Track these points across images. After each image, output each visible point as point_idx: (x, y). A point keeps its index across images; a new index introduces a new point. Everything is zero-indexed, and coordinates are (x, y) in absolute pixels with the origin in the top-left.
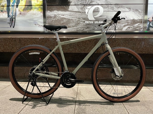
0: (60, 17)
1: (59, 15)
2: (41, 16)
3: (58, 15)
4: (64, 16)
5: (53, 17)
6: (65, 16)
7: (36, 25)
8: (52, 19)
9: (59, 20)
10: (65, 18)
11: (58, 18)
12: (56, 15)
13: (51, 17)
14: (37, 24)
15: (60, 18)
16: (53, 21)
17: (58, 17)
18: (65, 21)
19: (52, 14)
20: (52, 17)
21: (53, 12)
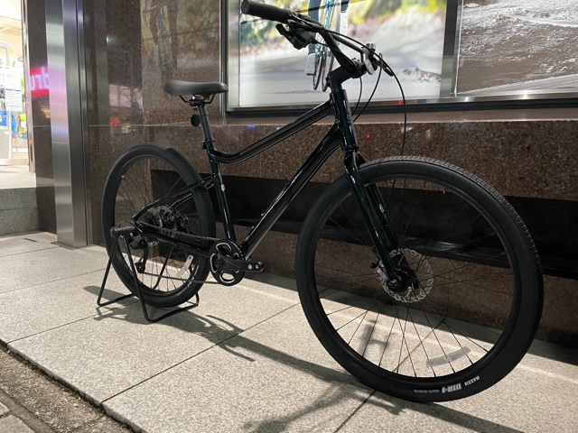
0: (525, 23)
1: (520, 18)
2: (436, 32)
3: (520, 14)
4: (547, 16)
5: (493, 28)
6: (553, 16)
7: (409, 73)
8: (486, 39)
9: (519, 38)
10: (552, 28)
11: (514, 30)
12: (505, 18)
13: (480, 31)
14: (413, 69)
15: (527, 30)
16: (488, 46)
17: (519, 25)
18: (550, 41)
19: (487, 14)
20: (486, 30)
21: (491, 6)
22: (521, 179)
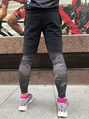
22: (70, 48)
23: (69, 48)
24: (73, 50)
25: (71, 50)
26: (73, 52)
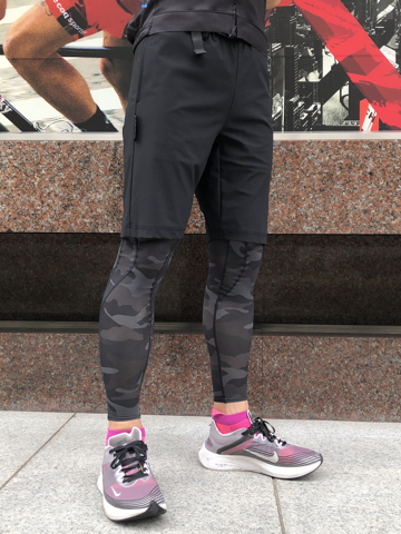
23: (360, 207)
24: (383, 219)
25: (371, 220)
26: (382, 231)
